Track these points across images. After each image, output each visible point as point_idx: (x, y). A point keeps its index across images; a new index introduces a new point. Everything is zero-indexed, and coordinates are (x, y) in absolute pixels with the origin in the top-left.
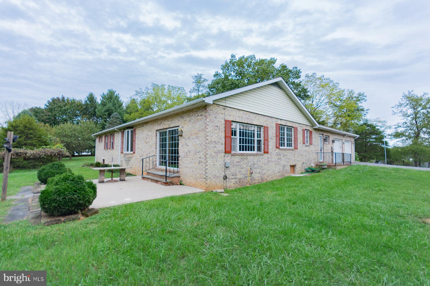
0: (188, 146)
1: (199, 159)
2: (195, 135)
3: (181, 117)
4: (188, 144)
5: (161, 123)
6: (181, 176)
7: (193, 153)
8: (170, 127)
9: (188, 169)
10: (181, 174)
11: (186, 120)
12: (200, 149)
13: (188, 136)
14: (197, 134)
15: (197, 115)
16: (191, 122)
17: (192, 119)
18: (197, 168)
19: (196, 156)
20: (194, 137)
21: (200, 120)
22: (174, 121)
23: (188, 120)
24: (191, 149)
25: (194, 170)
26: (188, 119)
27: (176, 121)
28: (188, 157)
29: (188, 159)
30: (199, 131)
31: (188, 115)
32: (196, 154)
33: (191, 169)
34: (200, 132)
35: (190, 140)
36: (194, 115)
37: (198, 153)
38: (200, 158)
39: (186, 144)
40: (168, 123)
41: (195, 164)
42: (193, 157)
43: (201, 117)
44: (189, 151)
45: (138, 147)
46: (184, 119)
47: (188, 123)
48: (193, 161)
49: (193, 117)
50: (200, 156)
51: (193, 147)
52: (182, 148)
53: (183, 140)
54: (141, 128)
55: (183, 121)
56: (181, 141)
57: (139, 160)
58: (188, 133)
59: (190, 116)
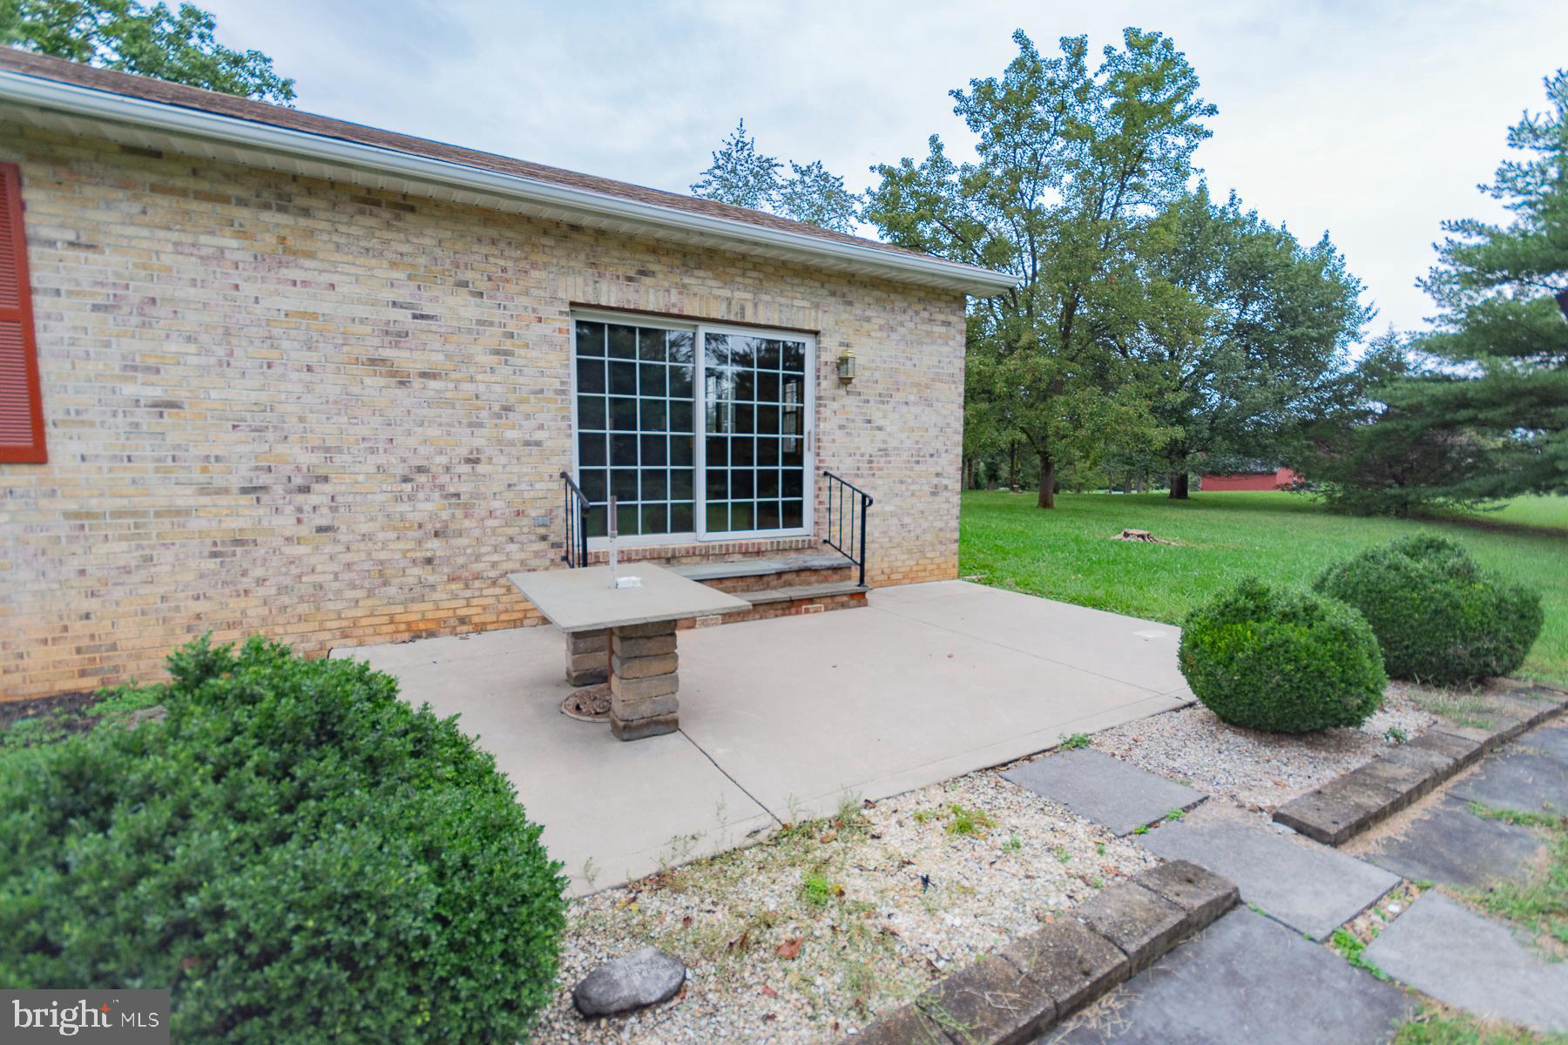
0: (880, 428)
1: (935, 481)
2: (915, 390)
3: (833, 294)
4: (881, 423)
5: (643, 273)
7: (905, 456)
8: (749, 318)
11: (868, 320)
12: (938, 445)
13: (880, 388)
14: (927, 387)
15: (925, 315)
16: (894, 336)
17: (902, 325)
18: (922, 512)
19: (922, 467)
20: (912, 398)
21: (940, 341)
23: (882, 322)
24: (893, 443)
25: (907, 520)
26: (878, 317)
27: (797, 303)
28: (877, 473)
29: (880, 482)
30: (933, 380)
31: (878, 300)
32: (918, 462)
33: (895, 521)
34: (939, 385)
35: (889, 407)
36: (910, 313)
37: (928, 458)
38: (938, 475)
39: (869, 422)
40: (726, 293)
41: (914, 500)
42: (908, 473)
43: (944, 329)
44: (884, 452)
45: (157, 393)
46: (858, 310)
47: (879, 334)
48: (903, 487)
49: (907, 317)
50: (939, 470)
51: (903, 436)
52: (839, 434)
53: (851, 402)
54: (243, 214)
55: (845, 316)
56: (835, 405)
57: (194, 524)
58: (877, 375)
59: (893, 310)
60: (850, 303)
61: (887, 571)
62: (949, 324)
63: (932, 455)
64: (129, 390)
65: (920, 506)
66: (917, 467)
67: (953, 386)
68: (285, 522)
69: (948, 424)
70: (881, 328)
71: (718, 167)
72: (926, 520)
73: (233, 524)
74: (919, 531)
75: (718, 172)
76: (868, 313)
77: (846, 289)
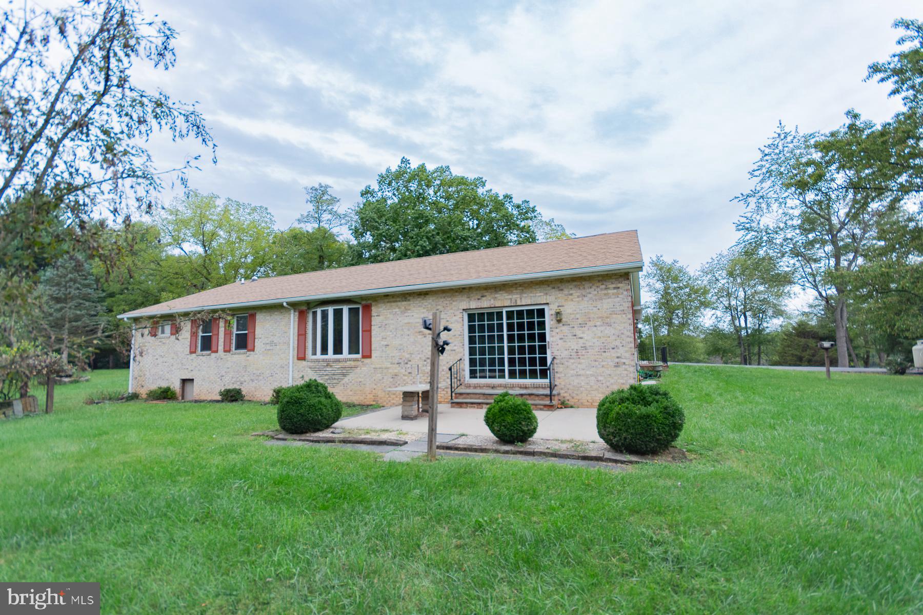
0: (581, 338)
1: (617, 360)
2: (600, 320)
3: (554, 288)
4: (582, 335)
5: (482, 296)
6: (562, 392)
7: (597, 350)
8: (519, 303)
9: (583, 378)
10: (562, 389)
11: (571, 294)
12: (618, 343)
13: (580, 321)
14: (607, 318)
15: (603, 287)
16: (585, 299)
17: (590, 293)
18: (610, 375)
19: (607, 354)
20: (598, 324)
21: (613, 296)
22: (532, 295)
23: (578, 294)
24: (589, 344)
25: (600, 378)
26: (576, 293)
27: (537, 295)
29: (583, 361)
30: (611, 314)
31: (576, 286)
32: (605, 352)
33: (593, 378)
34: (614, 316)
35: (586, 329)
36: (594, 287)
37: (611, 350)
38: (618, 357)
39: (575, 336)
40: (510, 297)
41: (603, 369)
42: (599, 357)
43: (615, 291)
44: (585, 348)
45: (386, 343)
46: (566, 292)
47: (577, 299)
48: (597, 363)
49: (593, 289)
50: (619, 355)
51: (595, 340)
52: (560, 342)
53: (565, 329)
54: (399, 304)
55: (560, 295)
56: (557, 330)
57: (390, 371)
58: (578, 316)
59: (584, 288)
60: (562, 290)
61: (590, 401)
62: (619, 288)
63: (613, 348)
64: (382, 343)
65: (608, 372)
66: (604, 354)
67: (624, 316)
68: (403, 371)
69: (622, 334)
70: (578, 297)
71: (766, 155)
72: (613, 378)
73: (396, 371)
74: (608, 384)
75: (767, 158)
76: (571, 292)
77: (559, 285)
